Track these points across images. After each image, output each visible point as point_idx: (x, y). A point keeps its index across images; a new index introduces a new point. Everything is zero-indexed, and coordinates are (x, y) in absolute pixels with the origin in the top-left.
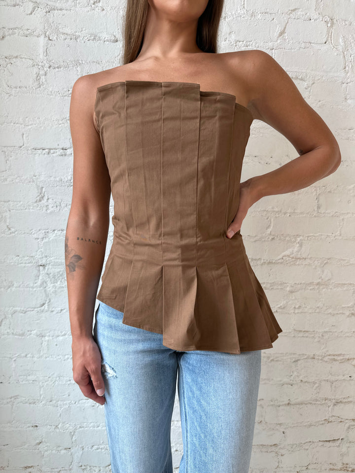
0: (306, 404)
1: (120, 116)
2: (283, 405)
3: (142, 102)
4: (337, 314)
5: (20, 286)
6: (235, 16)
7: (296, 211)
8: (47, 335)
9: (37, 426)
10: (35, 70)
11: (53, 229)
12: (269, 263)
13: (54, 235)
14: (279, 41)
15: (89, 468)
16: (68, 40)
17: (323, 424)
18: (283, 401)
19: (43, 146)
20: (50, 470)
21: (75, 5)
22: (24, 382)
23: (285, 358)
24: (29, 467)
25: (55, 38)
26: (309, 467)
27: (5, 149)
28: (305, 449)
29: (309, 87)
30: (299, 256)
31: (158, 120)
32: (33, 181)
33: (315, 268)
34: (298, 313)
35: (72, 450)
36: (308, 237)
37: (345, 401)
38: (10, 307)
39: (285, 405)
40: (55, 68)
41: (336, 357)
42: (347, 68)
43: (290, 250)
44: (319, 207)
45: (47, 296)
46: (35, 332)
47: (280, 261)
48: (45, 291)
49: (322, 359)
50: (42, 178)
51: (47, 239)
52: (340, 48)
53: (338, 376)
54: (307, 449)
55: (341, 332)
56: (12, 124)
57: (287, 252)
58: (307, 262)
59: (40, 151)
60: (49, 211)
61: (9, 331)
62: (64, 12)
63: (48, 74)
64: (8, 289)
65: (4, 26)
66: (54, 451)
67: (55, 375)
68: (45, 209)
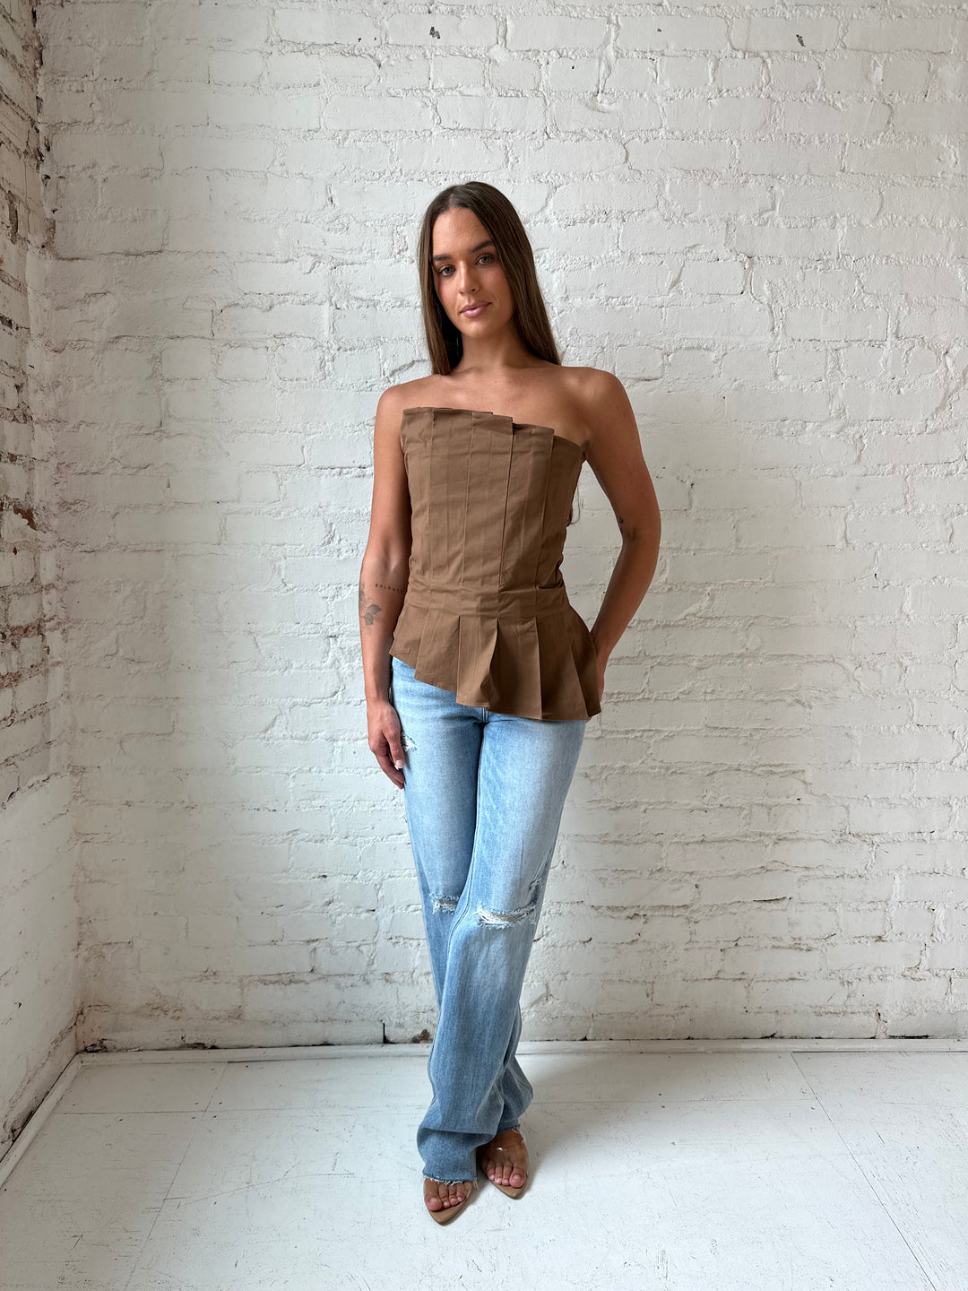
0: (730, 841)
1: (426, 446)
2: (693, 843)
3: (450, 432)
4: (772, 701)
5: (301, 667)
6: (604, 262)
7: (702, 547)
8: (341, 737)
9: (325, 876)
10: (318, 354)
11: (348, 583)
12: (667, 626)
13: (350, 592)
14: (671, 295)
15: (402, 941)
16: (363, 309)
17: (758, 873)
18: (694, 837)
19: (332, 464)
20: (345, 944)
21: (373, 257)
22: (307, 809)
23: (693, 769)
24: (314, 941)
25: (344, 306)
26: (739, 943)
27: (278, 469)
28: (731, 913)
29: (718, 360)
30: (710, 614)
31: (466, 454)
32: (319, 515)
33: (735, 632)
34: (711, 700)
35: (377, 913)
36: (723, 585)
37: (791, 837)
38: (287, 698)
39: (697, 842)
40: (346, 351)
41: (773, 769)
42: (776, 329)
43: (697, 605)
44: (738, 540)
45: (341, 680)
46: (323, 734)
47: (681, 623)
48: (338, 673)
49: (751, 772)
50: (332, 510)
51: (340, 598)
52: (765, 300)
53: (779, 798)
54: (735, 914)
55: (781, 729)
56: (287, 433)
57: (692, 609)
58: (723, 623)
59: (327, 472)
60: (341, 558)
61: (286, 733)
62: (356, 267)
63: (337, 359)
64: (284, 672)
65: (272, 291)
66: (351, 915)
67: (353, 798)
68: (335, 554)
